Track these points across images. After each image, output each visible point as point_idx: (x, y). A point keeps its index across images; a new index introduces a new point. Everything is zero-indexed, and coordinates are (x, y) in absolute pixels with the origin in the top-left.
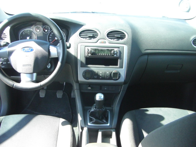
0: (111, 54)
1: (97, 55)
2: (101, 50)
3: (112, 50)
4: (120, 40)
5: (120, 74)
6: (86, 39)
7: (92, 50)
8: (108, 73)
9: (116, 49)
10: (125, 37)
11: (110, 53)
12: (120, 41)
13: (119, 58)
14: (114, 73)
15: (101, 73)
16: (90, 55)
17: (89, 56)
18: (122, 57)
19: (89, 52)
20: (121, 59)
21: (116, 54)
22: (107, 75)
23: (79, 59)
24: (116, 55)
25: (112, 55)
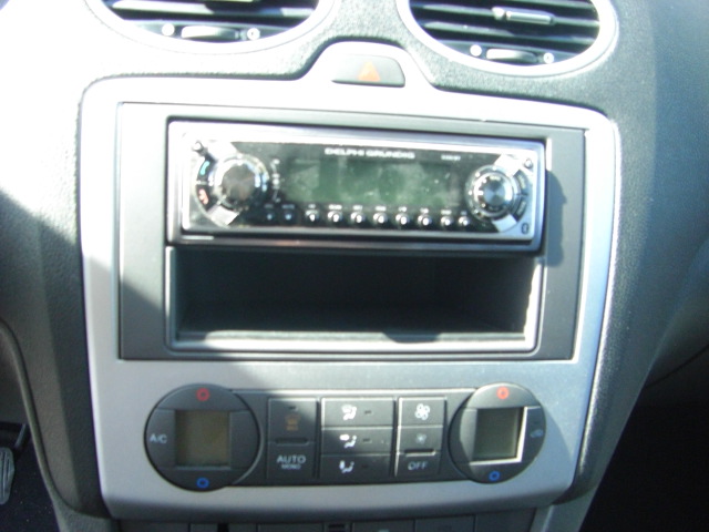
0: (463, 206)
1: (307, 223)
2: (352, 161)
3: (471, 164)
4: (549, 56)
5: (539, 419)
6: (178, 30)
7: (257, 166)
8: (422, 412)
9: (511, 160)
10: (592, 32)
11: (450, 198)
12: (552, 69)
13: (539, 252)
14: (483, 415)
15: (349, 413)
16: (223, 218)
17: (219, 235)
18: (568, 240)
19: (216, 180)
20: (555, 260)
21: (516, 210)
22: (409, 436)
23: (96, 266)
24: (509, 221)
25: (474, 226)
